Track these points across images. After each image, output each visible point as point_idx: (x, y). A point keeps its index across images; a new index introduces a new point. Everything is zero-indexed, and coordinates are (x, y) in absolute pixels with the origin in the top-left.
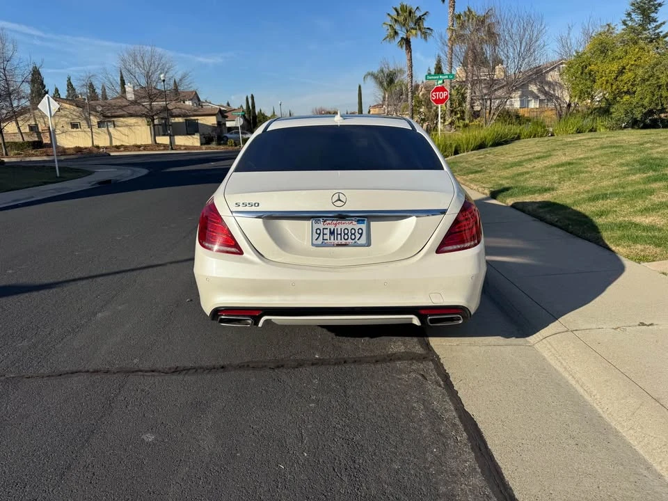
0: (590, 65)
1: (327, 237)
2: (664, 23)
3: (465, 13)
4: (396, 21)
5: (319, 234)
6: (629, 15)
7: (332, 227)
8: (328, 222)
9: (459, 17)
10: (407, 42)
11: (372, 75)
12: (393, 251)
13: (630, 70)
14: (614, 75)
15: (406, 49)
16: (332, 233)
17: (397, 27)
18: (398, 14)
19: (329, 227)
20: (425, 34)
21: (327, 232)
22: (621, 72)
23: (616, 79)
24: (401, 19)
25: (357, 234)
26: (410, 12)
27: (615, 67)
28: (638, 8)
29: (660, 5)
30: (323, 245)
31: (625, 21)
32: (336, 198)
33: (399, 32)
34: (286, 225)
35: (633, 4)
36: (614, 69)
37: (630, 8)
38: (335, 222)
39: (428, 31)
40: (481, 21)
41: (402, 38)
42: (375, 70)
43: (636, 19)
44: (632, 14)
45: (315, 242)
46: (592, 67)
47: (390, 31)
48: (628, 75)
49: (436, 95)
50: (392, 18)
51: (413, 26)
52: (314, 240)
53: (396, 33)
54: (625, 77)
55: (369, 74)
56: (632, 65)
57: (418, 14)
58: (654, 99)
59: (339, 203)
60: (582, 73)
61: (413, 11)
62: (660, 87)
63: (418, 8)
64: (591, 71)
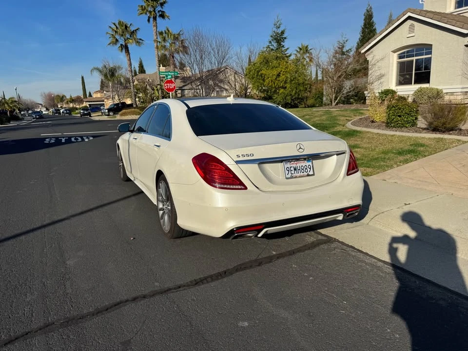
0: (261, 71)
1: (293, 172)
2: (288, 49)
3: (165, 31)
4: (116, 32)
5: (289, 171)
6: (270, 42)
7: (295, 166)
8: (292, 163)
9: (161, 33)
10: (125, 48)
11: (97, 69)
12: (328, 177)
13: (283, 75)
14: (274, 77)
15: (126, 52)
16: (295, 169)
17: (117, 37)
18: (117, 28)
19: (293, 166)
20: (139, 42)
21: (292, 169)
22: (279, 75)
23: (276, 79)
24: (120, 31)
25: (308, 168)
26: (126, 27)
27: (275, 72)
28: (275, 39)
29: (285, 38)
30: (292, 177)
31: (269, 46)
32: (298, 147)
33: (119, 40)
34: (268, 167)
35: (272, 36)
36: (275, 73)
37: (270, 39)
38: (296, 162)
39: (141, 41)
40: (176, 38)
41: (121, 45)
42: (100, 66)
43: (275, 45)
44: (272, 42)
45: (287, 176)
46: (263, 72)
47: (111, 38)
48: (282, 77)
49: (167, 86)
50: (113, 30)
51: (129, 37)
52: (286, 175)
53: (117, 40)
54: (280, 78)
55: (95, 68)
56: (284, 72)
57: (132, 29)
58: (297, 91)
59: (301, 150)
60: (257, 76)
61: (128, 26)
62: (299, 84)
63: (131, 24)
64: (262, 74)
